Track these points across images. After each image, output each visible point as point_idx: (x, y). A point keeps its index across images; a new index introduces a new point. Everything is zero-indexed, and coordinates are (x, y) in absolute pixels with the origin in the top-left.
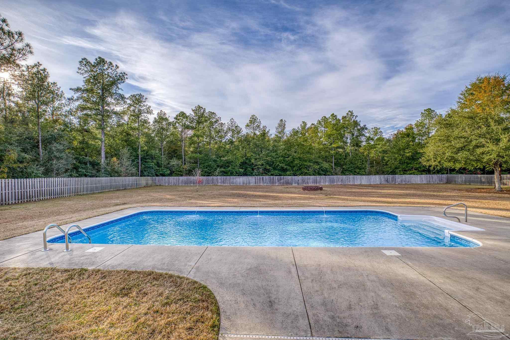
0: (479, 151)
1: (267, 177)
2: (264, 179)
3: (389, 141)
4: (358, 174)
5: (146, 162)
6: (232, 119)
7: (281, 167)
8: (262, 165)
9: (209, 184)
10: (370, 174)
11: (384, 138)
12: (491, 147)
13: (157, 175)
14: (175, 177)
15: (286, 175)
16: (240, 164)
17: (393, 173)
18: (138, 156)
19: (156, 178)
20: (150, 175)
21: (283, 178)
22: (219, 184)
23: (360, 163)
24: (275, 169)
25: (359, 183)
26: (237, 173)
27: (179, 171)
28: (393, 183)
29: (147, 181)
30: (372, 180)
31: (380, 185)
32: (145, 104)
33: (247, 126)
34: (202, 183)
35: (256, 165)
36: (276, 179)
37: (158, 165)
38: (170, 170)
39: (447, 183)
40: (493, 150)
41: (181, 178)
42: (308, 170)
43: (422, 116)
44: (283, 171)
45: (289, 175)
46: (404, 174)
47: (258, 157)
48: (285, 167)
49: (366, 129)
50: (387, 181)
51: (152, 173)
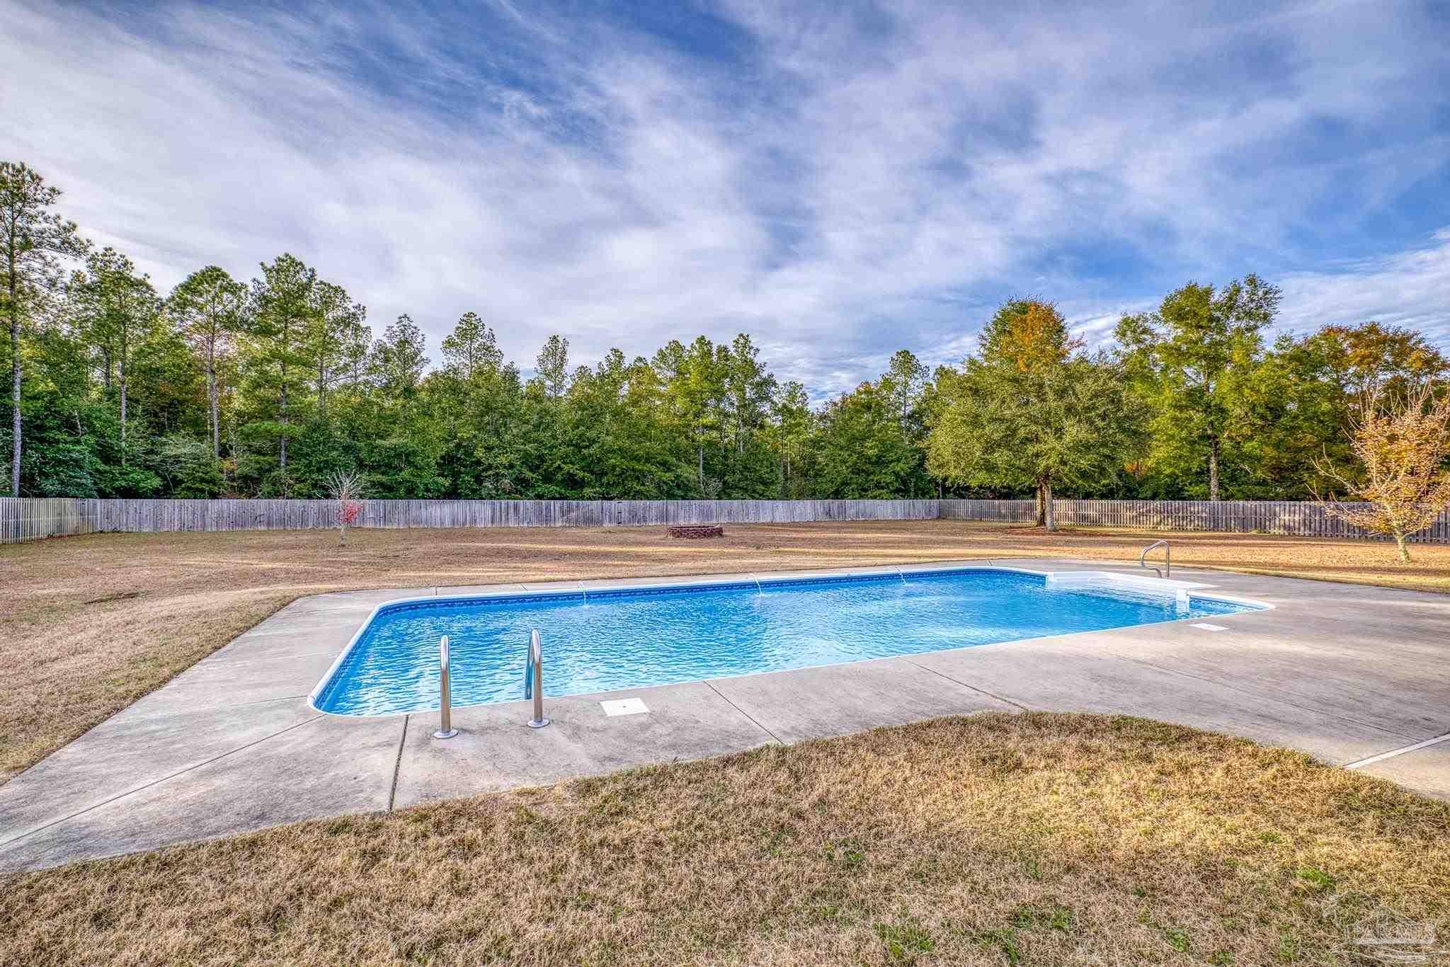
0: (1031, 449)
1: (530, 503)
2: (522, 509)
3: (823, 417)
4: (762, 496)
5: (42, 440)
6: (405, 316)
7: (568, 473)
8: (511, 466)
9: (329, 523)
10: (786, 495)
11: (808, 413)
12: (1052, 441)
13: (103, 495)
14: (188, 503)
15: (583, 498)
16: (437, 463)
17: (837, 494)
18: (11, 416)
19: (95, 505)
20: (69, 490)
21: (578, 506)
22: (370, 525)
23: (766, 470)
24: (548, 478)
25: (769, 520)
26: (428, 490)
27: (203, 480)
28: (841, 519)
29: (60, 514)
30: (798, 512)
31: (814, 524)
32: (51, 211)
33: (449, 343)
34: (304, 522)
35: (490, 467)
36: (557, 508)
37: (107, 454)
38: (157, 474)
39: (939, 518)
40: (1054, 448)
41: (214, 506)
42: (643, 484)
43: (893, 367)
44: (573, 485)
45: (590, 499)
46: (861, 497)
47: (494, 441)
48: (581, 474)
49: (775, 384)
50: (828, 513)
51: (81, 485)
